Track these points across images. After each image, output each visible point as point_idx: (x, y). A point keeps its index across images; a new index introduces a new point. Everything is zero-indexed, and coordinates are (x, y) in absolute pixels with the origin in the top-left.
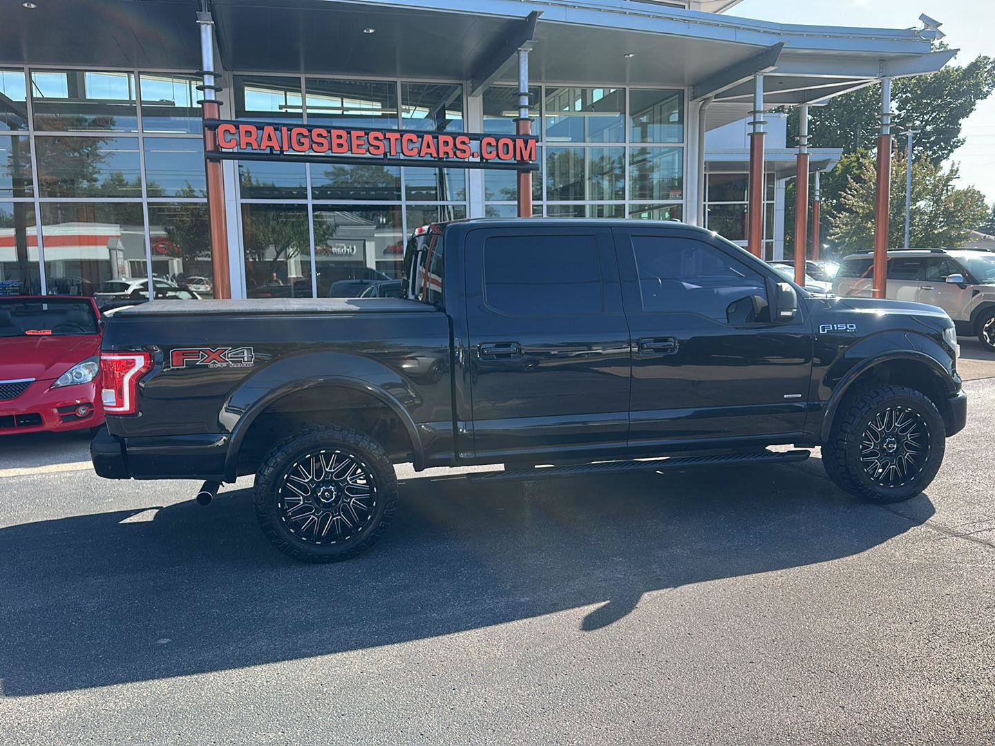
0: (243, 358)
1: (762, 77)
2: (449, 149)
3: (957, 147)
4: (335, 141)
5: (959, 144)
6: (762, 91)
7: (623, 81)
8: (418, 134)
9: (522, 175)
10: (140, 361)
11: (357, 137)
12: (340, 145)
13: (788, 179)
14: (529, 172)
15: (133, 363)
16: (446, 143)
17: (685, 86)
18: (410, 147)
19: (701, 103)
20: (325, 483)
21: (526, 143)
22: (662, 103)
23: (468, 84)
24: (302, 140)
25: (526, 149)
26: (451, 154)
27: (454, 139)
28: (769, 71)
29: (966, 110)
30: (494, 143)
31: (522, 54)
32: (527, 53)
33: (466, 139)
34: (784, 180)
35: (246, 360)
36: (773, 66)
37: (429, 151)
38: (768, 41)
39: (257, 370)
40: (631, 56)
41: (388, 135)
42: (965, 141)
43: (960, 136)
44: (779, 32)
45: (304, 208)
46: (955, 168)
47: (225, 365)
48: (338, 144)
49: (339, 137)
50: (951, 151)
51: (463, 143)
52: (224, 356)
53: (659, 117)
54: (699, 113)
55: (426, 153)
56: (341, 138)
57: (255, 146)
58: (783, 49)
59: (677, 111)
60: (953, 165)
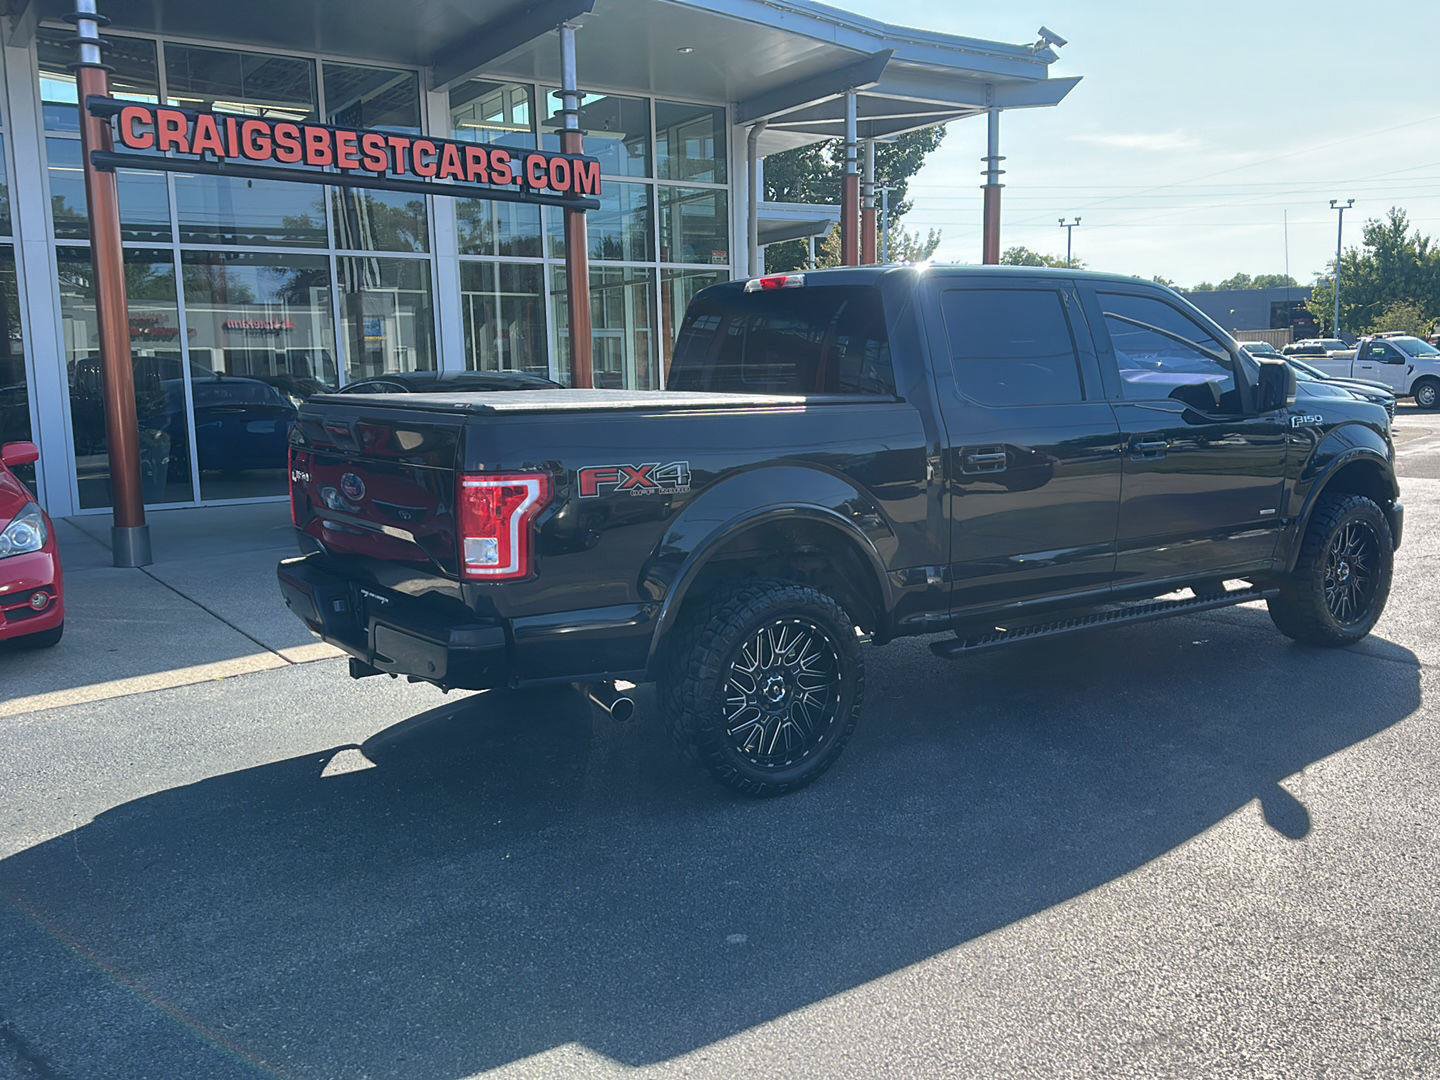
0: (676, 478)
1: (854, 96)
2: (481, 168)
3: (903, 213)
4: (311, 146)
5: (905, 210)
6: (855, 115)
7: (646, 87)
8: (436, 143)
9: (573, 216)
10: (533, 488)
11: (346, 141)
12: (320, 153)
13: (767, 245)
14: (583, 211)
15: (522, 492)
16: (477, 160)
17: (726, 102)
18: (425, 162)
19: (749, 129)
20: (774, 671)
21: (587, 167)
22: (679, 126)
23: (425, 73)
24: (260, 141)
25: (587, 177)
26: (485, 178)
27: (489, 154)
28: (864, 90)
29: (912, 166)
30: (543, 165)
31: (566, 32)
32: (573, 31)
33: (505, 155)
34: (763, 246)
35: (680, 482)
36: (875, 81)
37: (453, 169)
38: (869, 47)
39: (695, 496)
40: (688, 50)
41: (392, 141)
42: (911, 205)
43: (906, 199)
44: (882, 34)
45: (166, 256)
46: (935, 238)
47: (652, 490)
48: (316, 150)
49: (318, 139)
50: (896, 218)
51: (501, 160)
52: (651, 476)
53: (676, 145)
54: (748, 142)
55: (448, 174)
56: (321, 141)
57: (184, 147)
58: (890, 61)
59: (711, 136)
60: (932, 235)
